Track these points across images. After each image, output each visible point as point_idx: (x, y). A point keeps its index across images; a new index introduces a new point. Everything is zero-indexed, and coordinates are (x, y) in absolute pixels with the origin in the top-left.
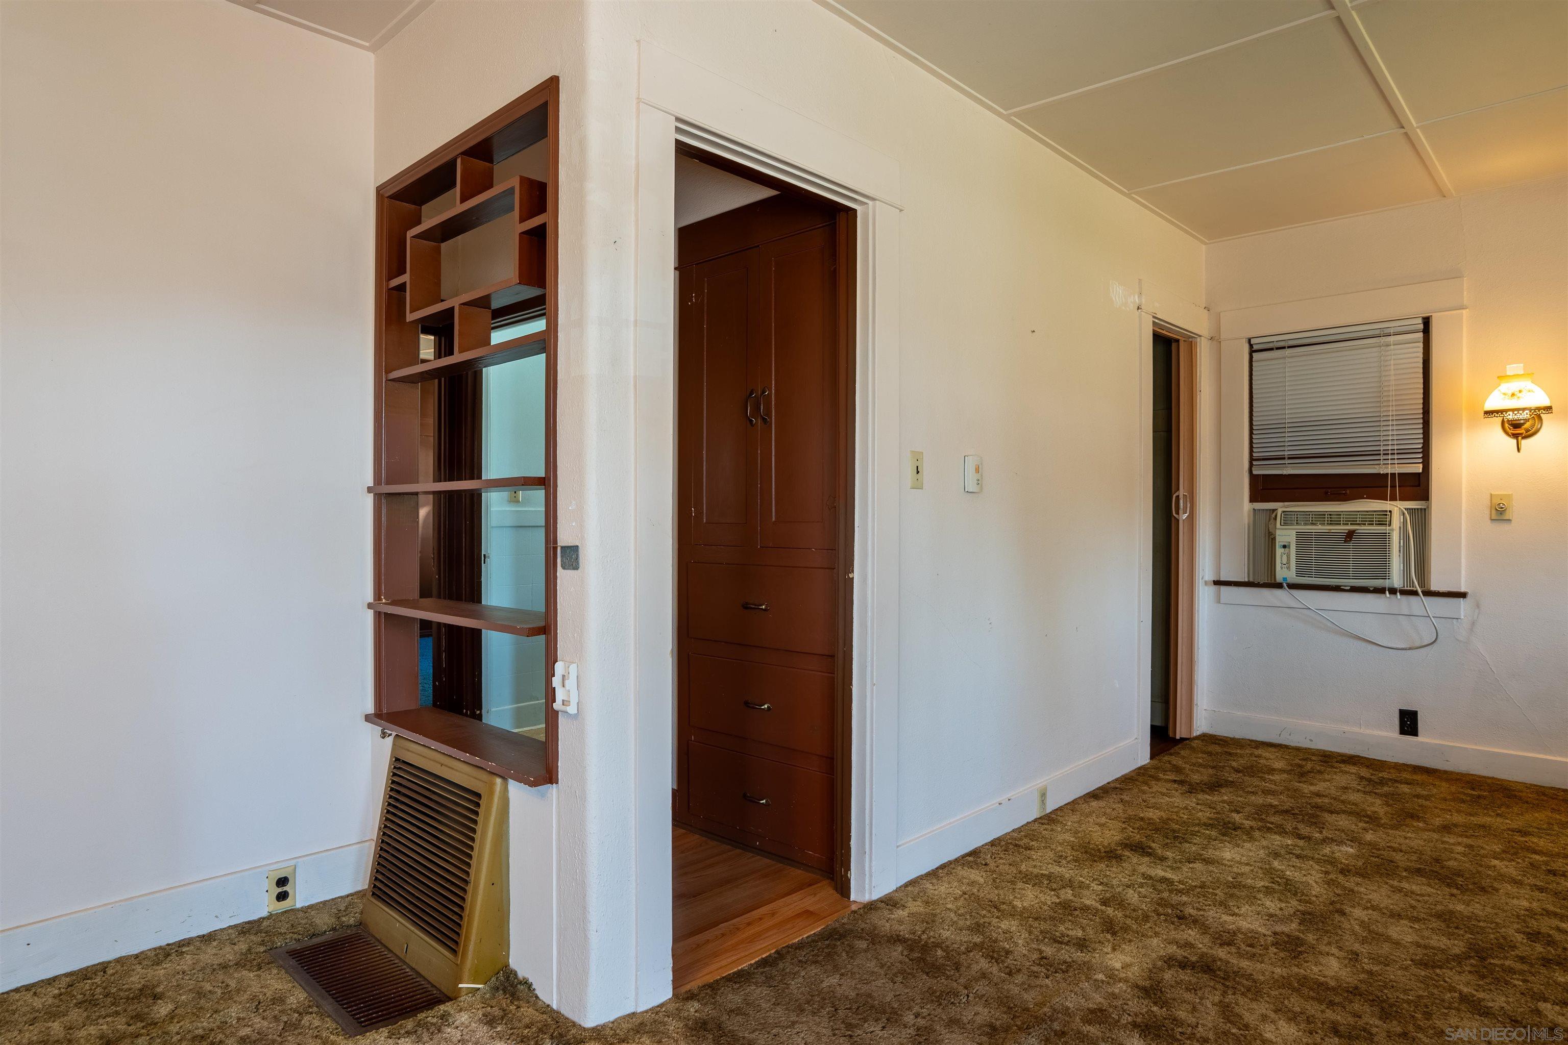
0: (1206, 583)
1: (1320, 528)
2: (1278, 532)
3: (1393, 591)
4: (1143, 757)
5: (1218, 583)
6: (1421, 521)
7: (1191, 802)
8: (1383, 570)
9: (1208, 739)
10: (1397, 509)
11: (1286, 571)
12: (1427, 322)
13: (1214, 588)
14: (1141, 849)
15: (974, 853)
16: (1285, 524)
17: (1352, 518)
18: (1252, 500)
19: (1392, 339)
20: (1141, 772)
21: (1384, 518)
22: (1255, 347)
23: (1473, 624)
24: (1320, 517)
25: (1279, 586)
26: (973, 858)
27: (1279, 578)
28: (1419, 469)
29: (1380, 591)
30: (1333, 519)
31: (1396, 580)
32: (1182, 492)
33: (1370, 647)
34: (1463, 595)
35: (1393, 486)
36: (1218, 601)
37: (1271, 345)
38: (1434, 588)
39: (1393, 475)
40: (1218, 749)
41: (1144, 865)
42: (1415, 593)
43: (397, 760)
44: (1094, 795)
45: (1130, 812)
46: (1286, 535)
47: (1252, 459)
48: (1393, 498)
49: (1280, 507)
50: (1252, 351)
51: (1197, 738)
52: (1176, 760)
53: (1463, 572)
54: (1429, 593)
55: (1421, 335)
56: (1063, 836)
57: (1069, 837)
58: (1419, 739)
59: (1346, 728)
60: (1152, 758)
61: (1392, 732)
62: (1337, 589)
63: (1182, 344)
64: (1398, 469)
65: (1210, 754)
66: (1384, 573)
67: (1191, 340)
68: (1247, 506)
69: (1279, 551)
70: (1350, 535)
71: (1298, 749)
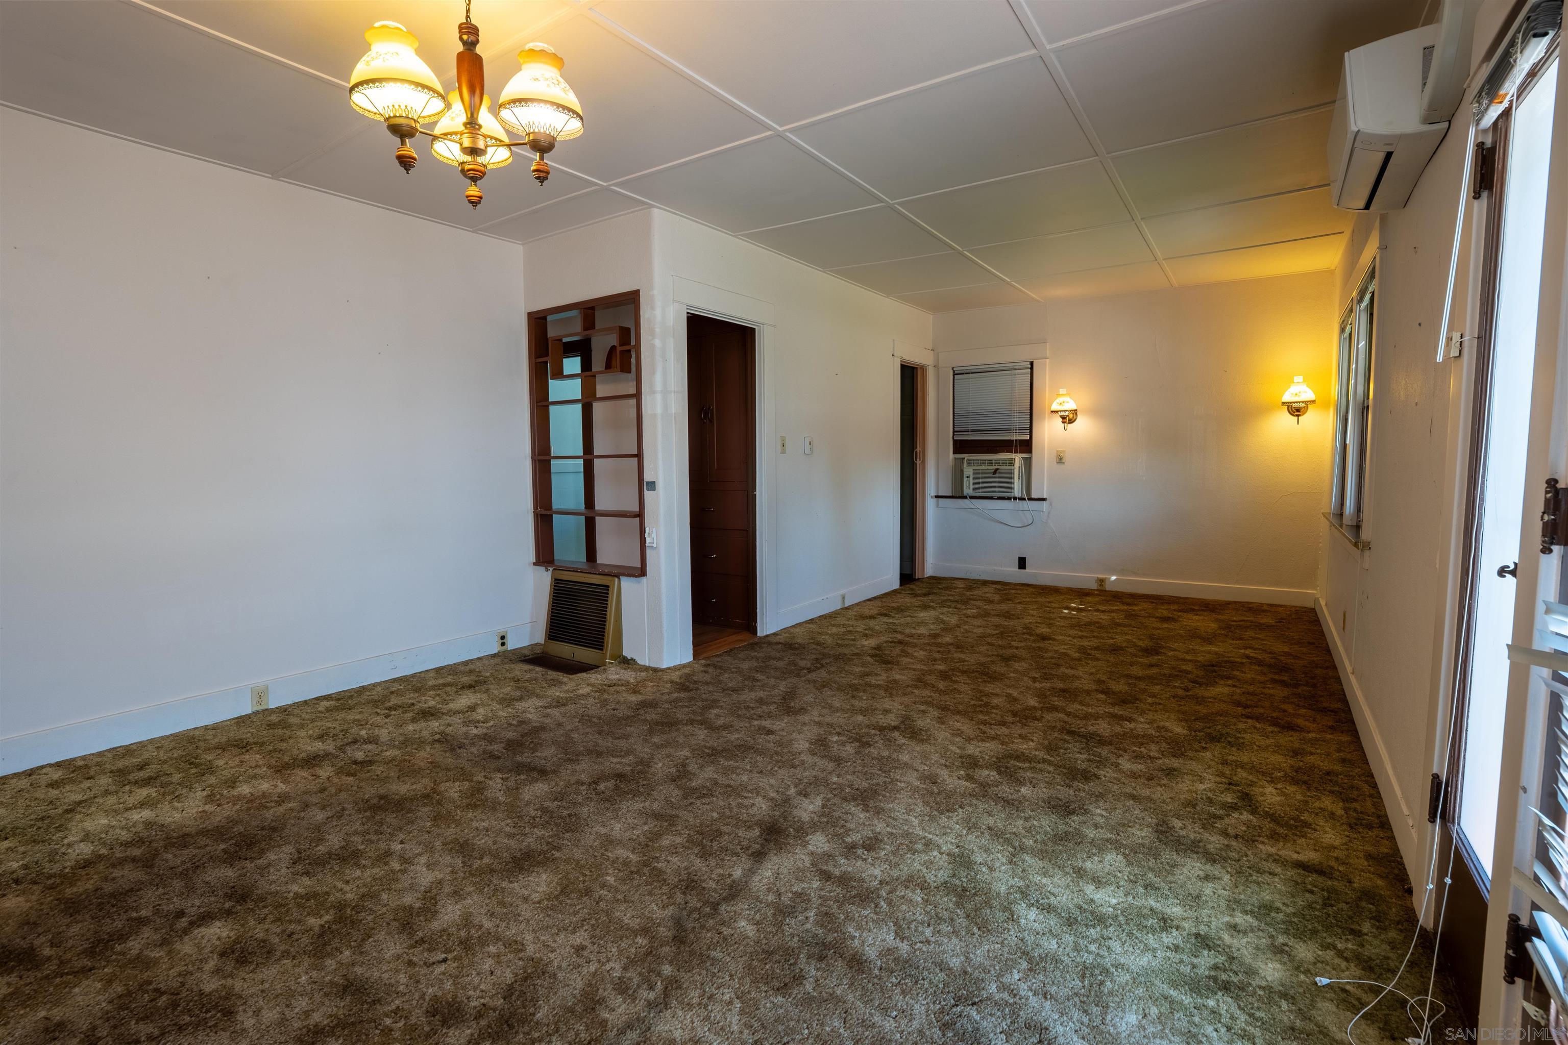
0: (932, 497)
1: (984, 467)
2: (965, 470)
3: (1015, 498)
4: (896, 585)
5: (937, 497)
6: (1028, 463)
7: (914, 600)
8: (1010, 488)
9: (931, 578)
10: (1018, 458)
11: (968, 490)
12: (1032, 363)
13: (936, 499)
14: (885, 615)
15: (812, 620)
16: (969, 465)
17: (997, 462)
18: (954, 453)
19: (1017, 371)
20: (894, 592)
21: (1011, 463)
22: (956, 372)
23: (1049, 513)
24: (983, 462)
25: (965, 497)
26: (811, 621)
27: (965, 494)
28: (1028, 437)
29: (1009, 499)
30: (990, 462)
31: (1017, 492)
32: (918, 449)
33: (1006, 527)
34: (1044, 499)
35: (1016, 446)
36: (937, 506)
37: (963, 372)
38: (1033, 496)
39: (1016, 440)
40: (934, 581)
41: (885, 619)
42: (1024, 499)
43: (555, 579)
44: (869, 600)
45: (885, 604)
46: (968, 471)
47: (954, 431)
48: (1016, 452)
49: (966, 456)
50: (954, 375)
51: (927, 578)
52: (912, 586)
53: (1045, 489)
54: (1030, 499)
55: (1029, 370)
56: (851, 613)
57: (854, 613)
58: (1027, 570)
59: (996, 568)
60: (900, 586)
61: (1015, 568)
62: (991, 498)
63: (919, 370)
64: (1018, 438)
65: (930, 583)
66: (1011, 490)
67: (923, 368)
68: (951, 456)
69: (965, 479)
70: (996, 470)
71: (973, 580)
